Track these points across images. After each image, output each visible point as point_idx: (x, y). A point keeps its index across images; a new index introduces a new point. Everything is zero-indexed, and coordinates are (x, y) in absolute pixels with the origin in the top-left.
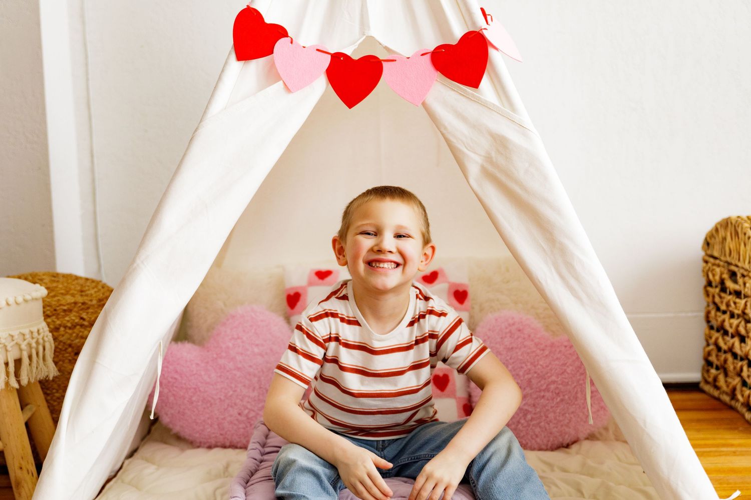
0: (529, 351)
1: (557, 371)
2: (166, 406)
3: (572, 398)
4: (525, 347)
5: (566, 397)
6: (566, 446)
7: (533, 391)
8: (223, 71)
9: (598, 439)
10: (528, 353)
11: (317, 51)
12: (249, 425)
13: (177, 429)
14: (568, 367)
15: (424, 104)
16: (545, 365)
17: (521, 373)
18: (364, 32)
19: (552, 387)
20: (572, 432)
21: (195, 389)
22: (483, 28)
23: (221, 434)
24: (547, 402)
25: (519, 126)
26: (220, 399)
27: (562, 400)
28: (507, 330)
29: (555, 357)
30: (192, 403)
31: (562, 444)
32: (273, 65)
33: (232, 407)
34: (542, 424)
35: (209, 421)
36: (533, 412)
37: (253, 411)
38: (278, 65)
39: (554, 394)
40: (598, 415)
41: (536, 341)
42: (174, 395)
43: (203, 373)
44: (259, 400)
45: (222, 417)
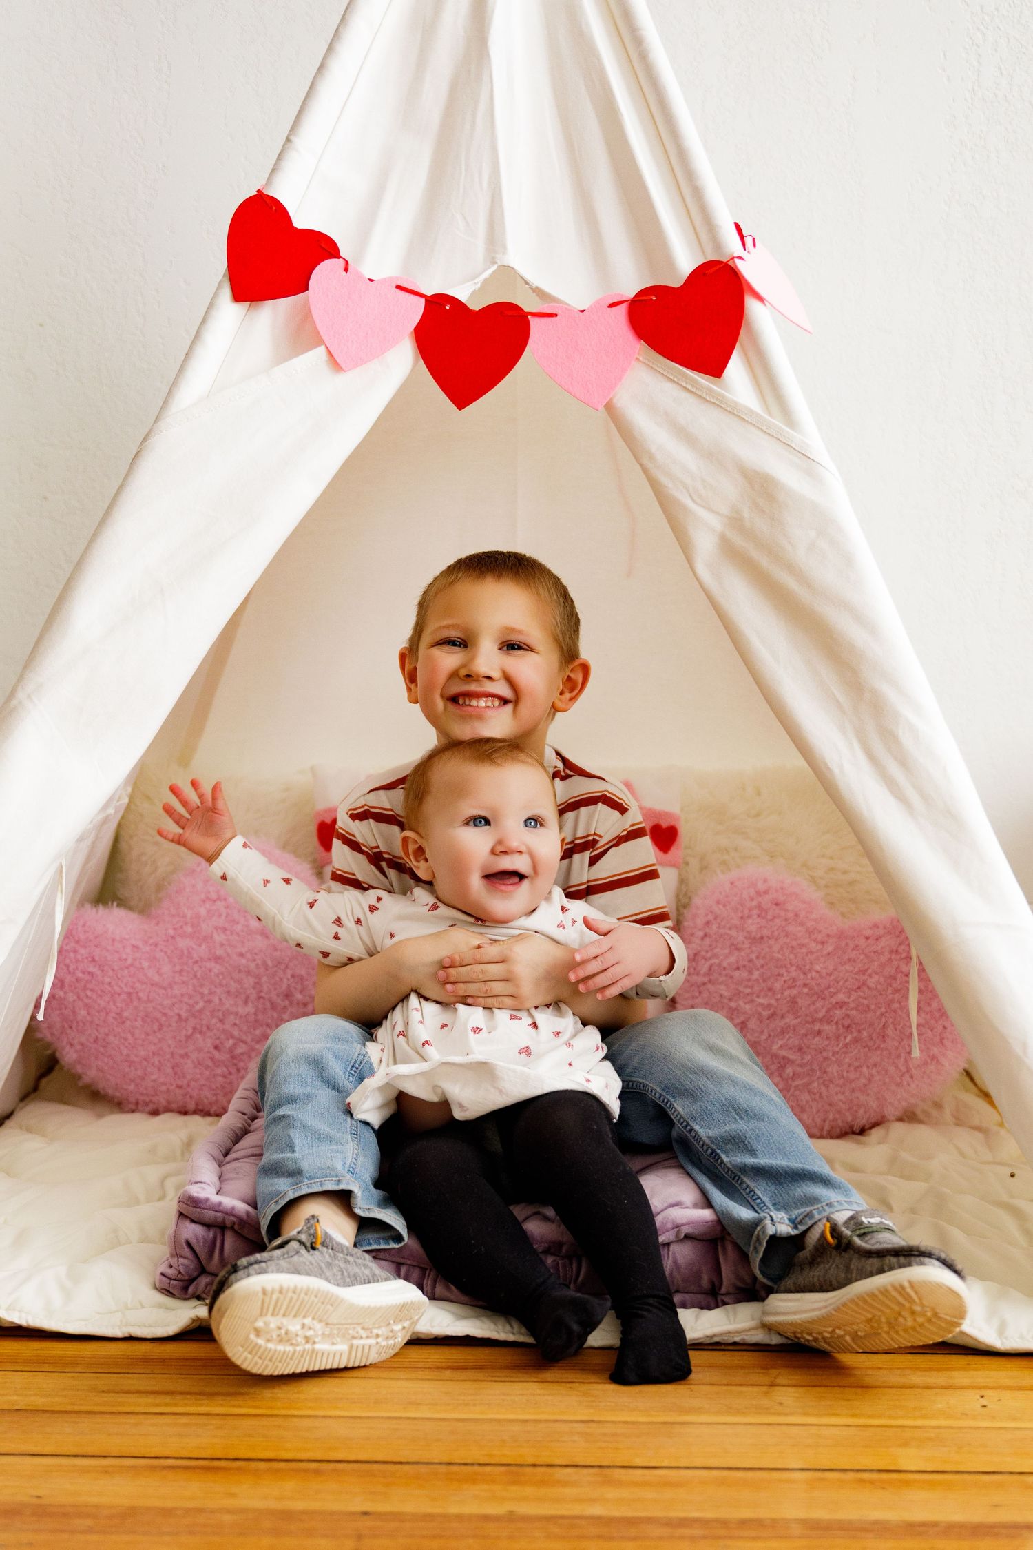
0: (794, 943)
1: (847, 984)
2: (71, 1027)
3: (874, 1036)
4: (787, 935)
5: (865, 1034)
6: (858, 1131)
7: (799, 1020)
8: (204, 321)
9: (921, 1122)
10: (792, 947)
11: (398, 291)
12: (233, 1070)
13: (90, 1074)
14: (870, 976)
15: (610, 407)
16: (824, 971)
17: (777, 986)
18: (493, 258)
19: (838, 1013)
20: (873, 1104)
21: (129, 994)
22: (736, 255)
23: (179, 1087)
24: (826, 1042)
25: (801, 455)
26: (179, 1015)
27: (856, 1040)
28: (754, 903)
29: (846, 957)
30: (123, 1022)
31: (851, 1127)
32: (306, 316)
33: (201, 1032)
34: (815, 1085)
35: (156, 1060)
36: (798, 1062)
37: (244, 1042)
38: (316, 314)
39: (840, 1026)
40: (924, 1073)
41: (810, 924)
42: (87, 1006)
43: (145, 964)
44: (256, 1021)
45: (182, 1052)
